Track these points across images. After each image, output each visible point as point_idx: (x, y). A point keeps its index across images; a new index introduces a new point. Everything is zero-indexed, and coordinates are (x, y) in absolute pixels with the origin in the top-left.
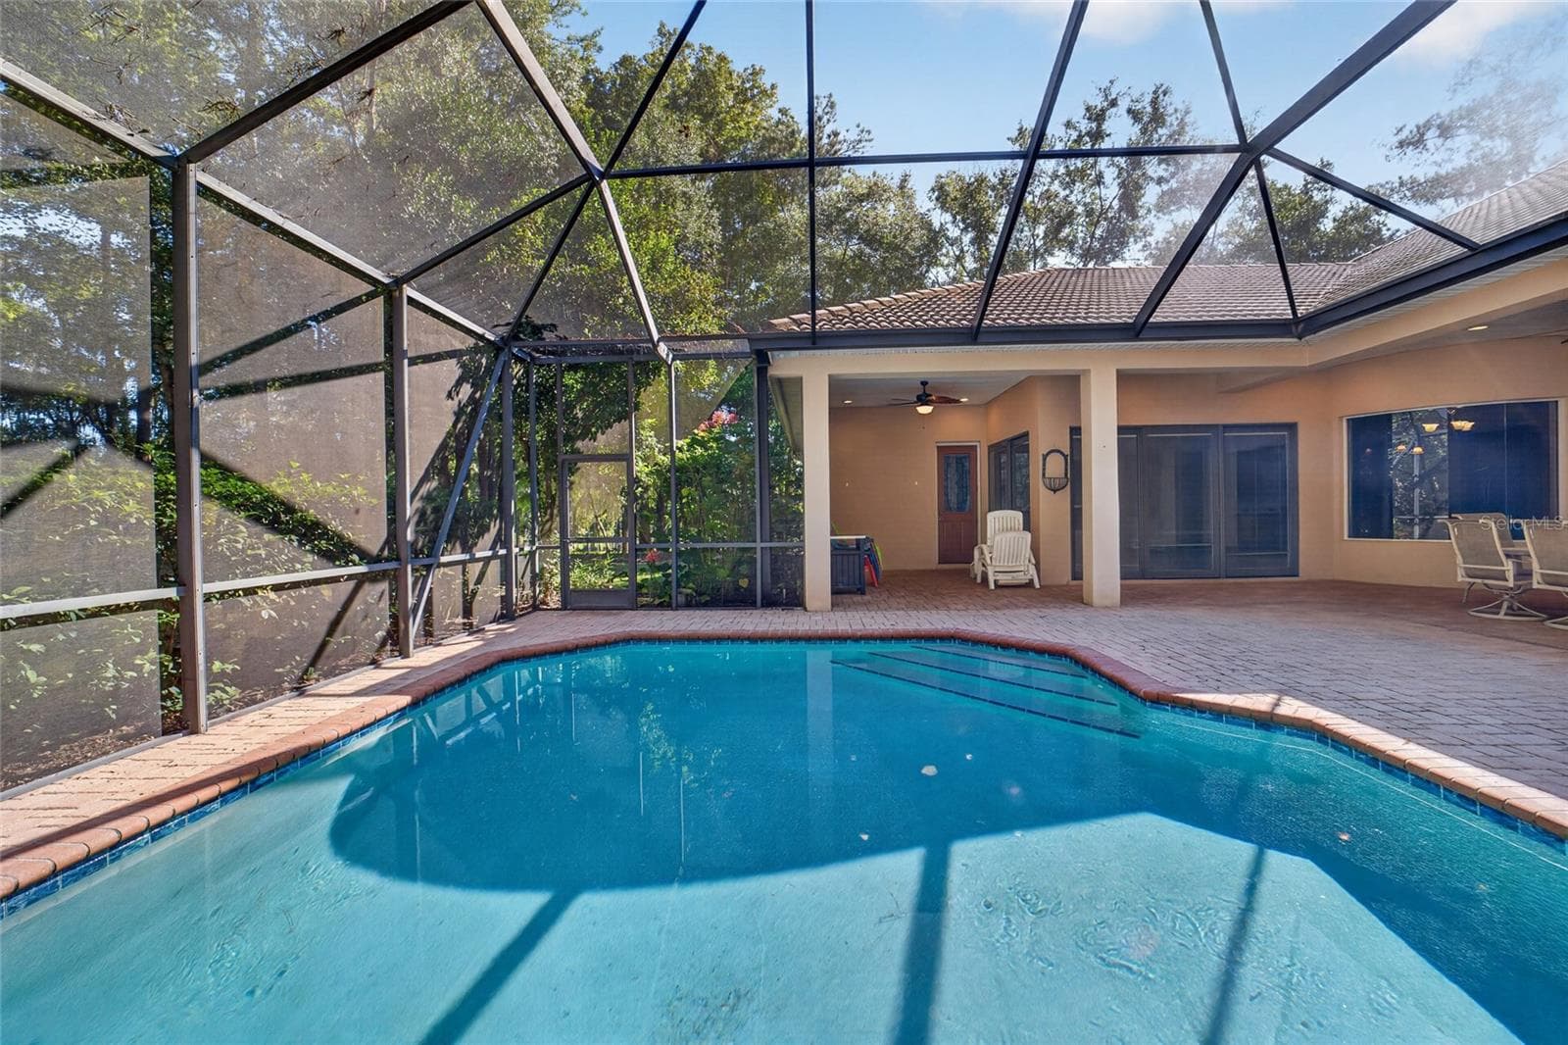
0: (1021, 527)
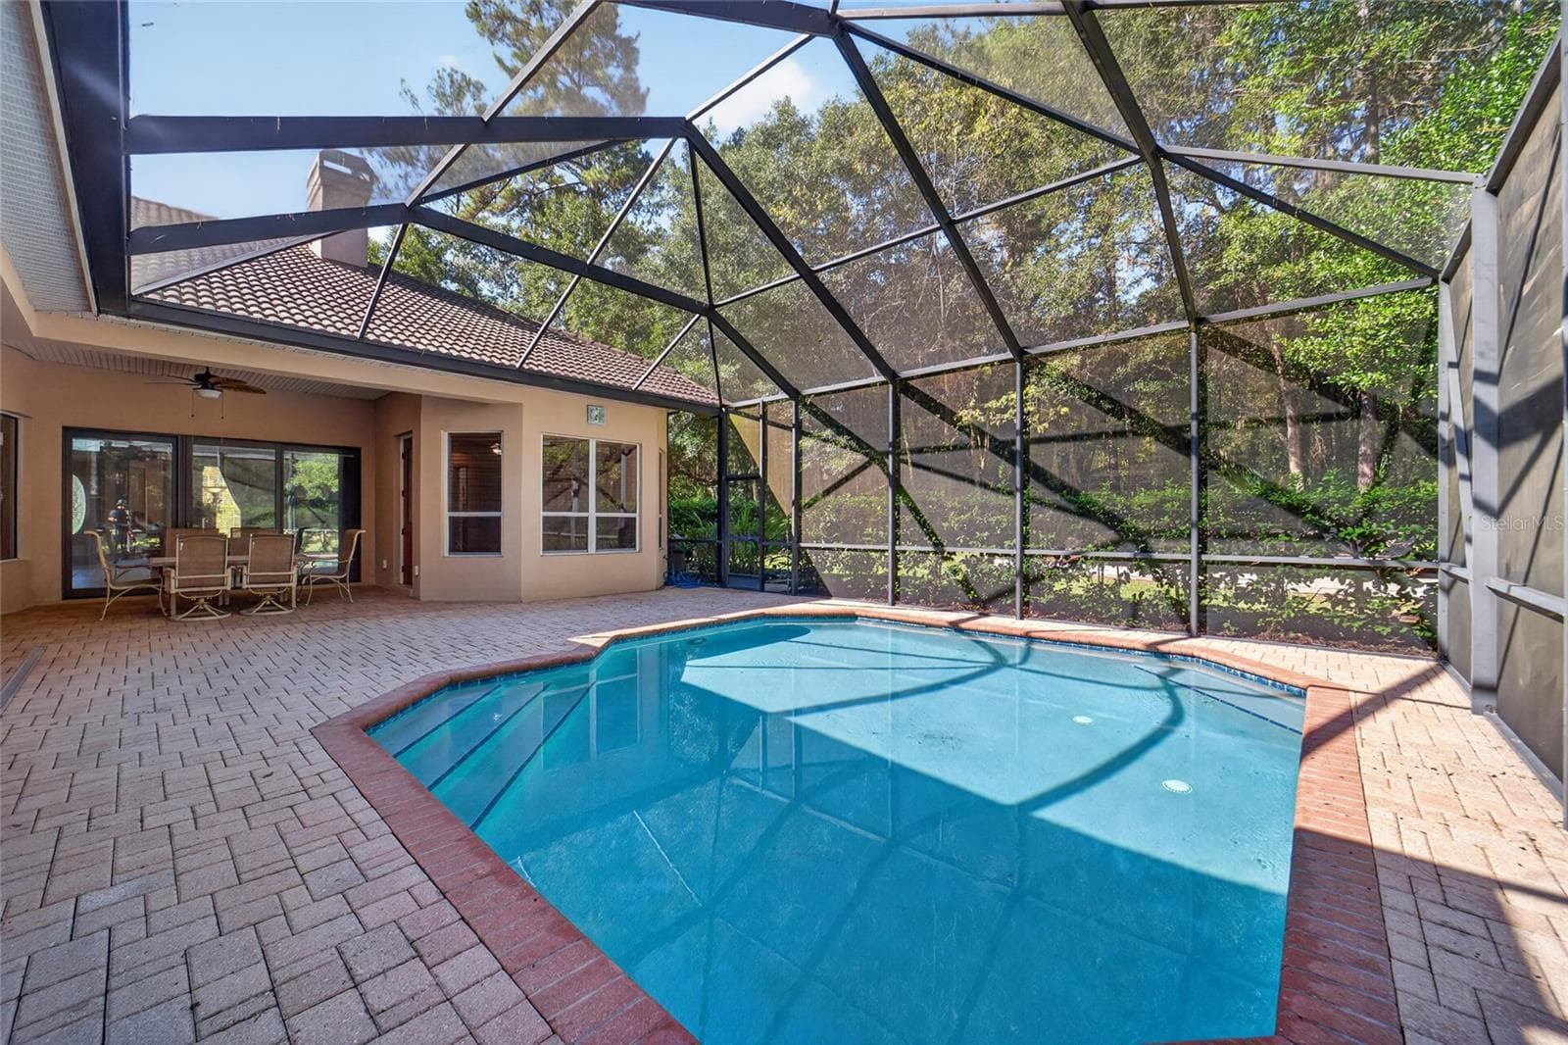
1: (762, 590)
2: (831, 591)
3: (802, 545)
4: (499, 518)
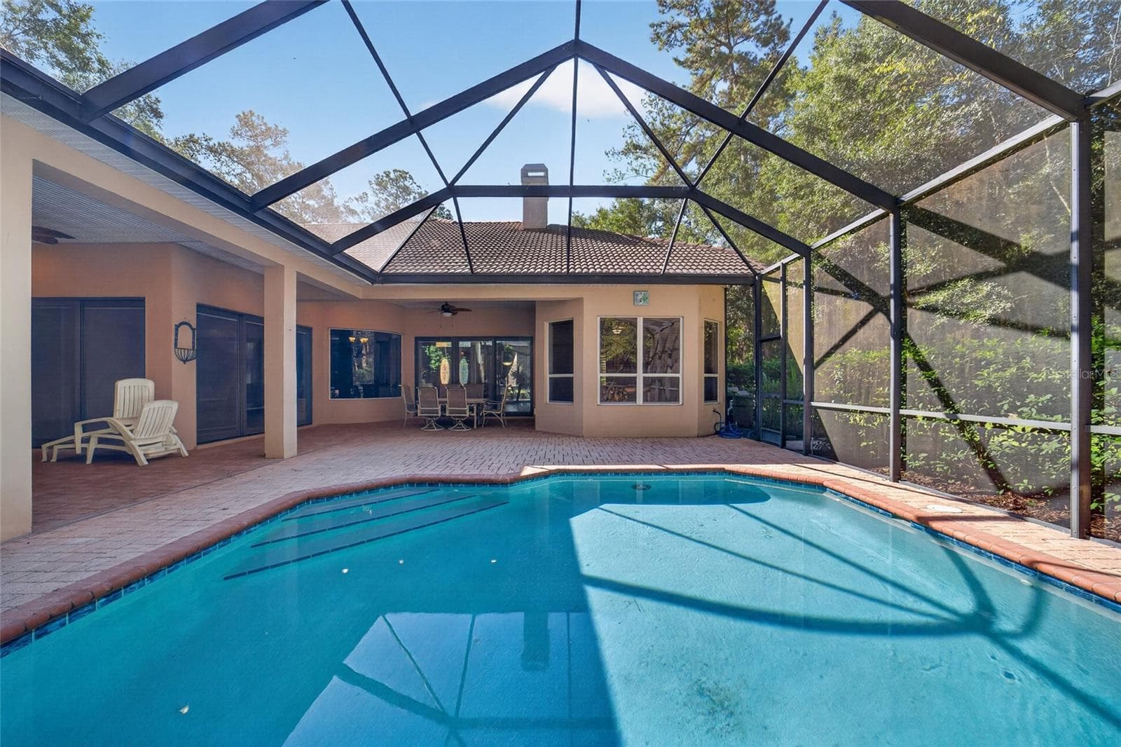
0: (155, 396)
1: (783, 446)
2: (839, 458)
3: (813, 404)
4: (572, 378)
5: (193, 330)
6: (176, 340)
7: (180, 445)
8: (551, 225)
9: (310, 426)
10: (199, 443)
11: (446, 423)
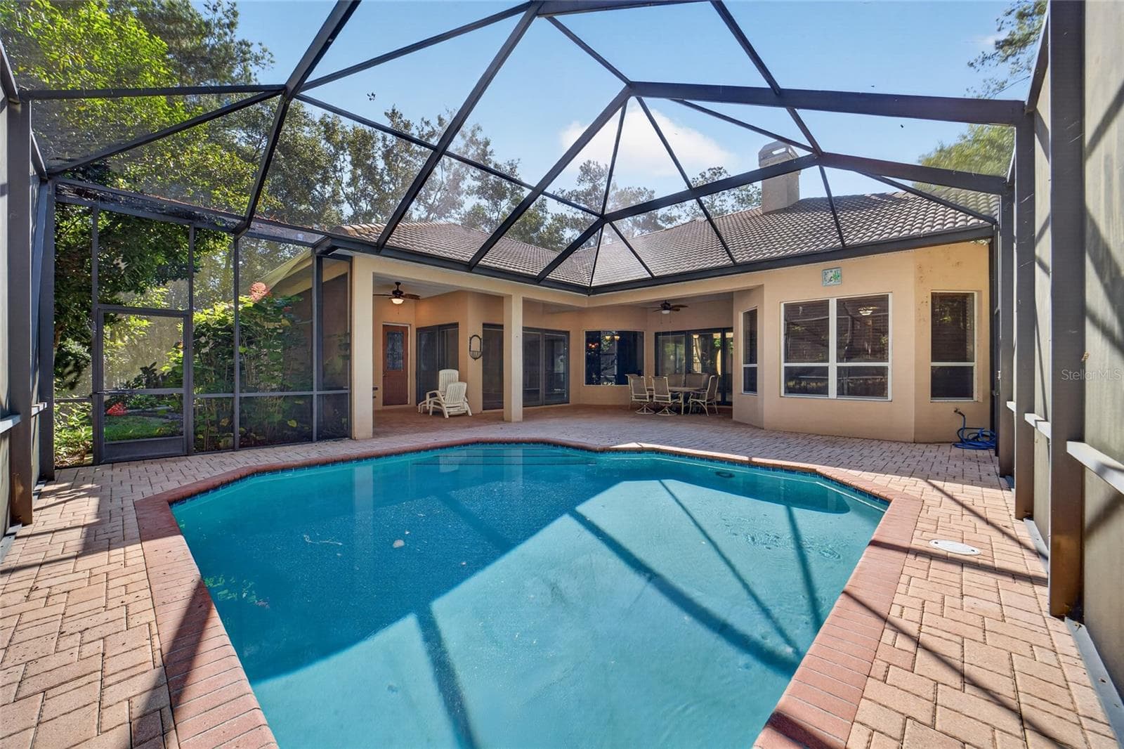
0: (457, 380)
4: (756, 368)
5: (480, 339)
6: (470, 346)
7: (467, 407)
8: (802, 200)
9: (567, 405)
10: (484, 409)
11: (657, 409)
